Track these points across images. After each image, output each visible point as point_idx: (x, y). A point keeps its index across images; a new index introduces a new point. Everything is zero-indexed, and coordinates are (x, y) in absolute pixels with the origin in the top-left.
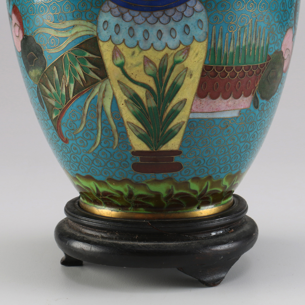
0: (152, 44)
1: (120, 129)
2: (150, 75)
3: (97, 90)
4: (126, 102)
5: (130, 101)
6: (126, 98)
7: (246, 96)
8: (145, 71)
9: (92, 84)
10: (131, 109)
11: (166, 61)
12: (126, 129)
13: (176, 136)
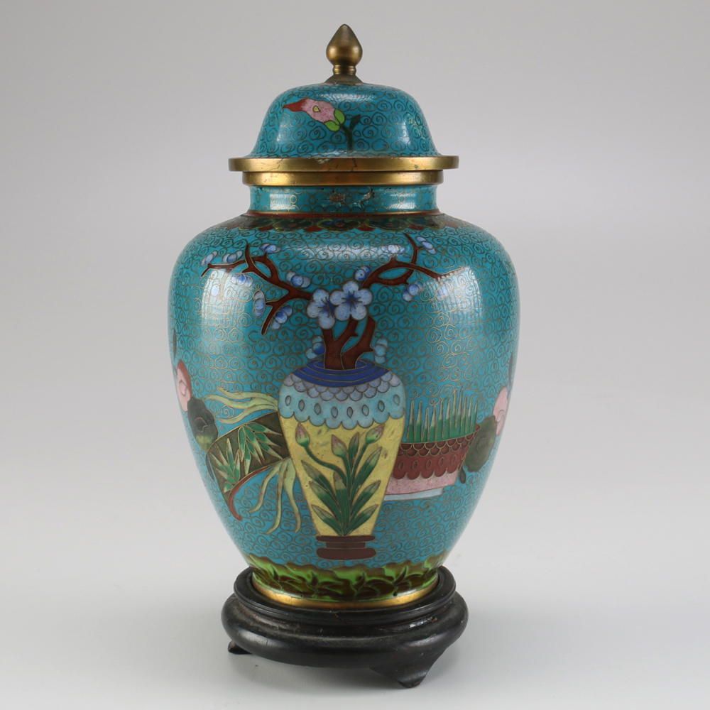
0: (341, 422)
1: (303, 512)
2: (338, 456)
3: (277, 469)
4: (310, 483)
5: (315, 482)
6: (311, 480)
7: (450, 472)
8: (333, 451)
9: (272, 462)
10: (317, 491)
11: (357, 440)
12: (310, 512)
13: (368, 521)
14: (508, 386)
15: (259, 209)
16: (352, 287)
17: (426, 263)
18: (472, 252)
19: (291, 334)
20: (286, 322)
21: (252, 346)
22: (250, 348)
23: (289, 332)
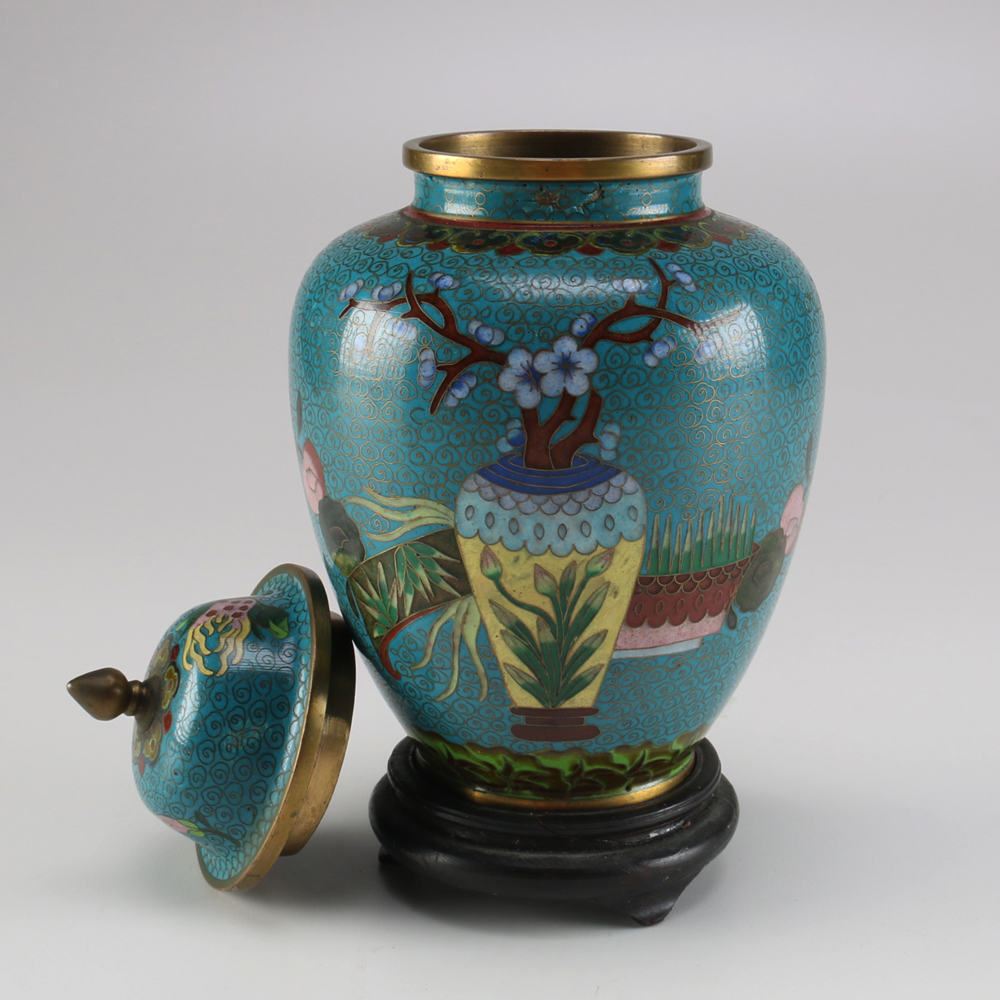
0: (549, 546)
1: (491, 674)
2: (544, 594)
3: (452, 611)
4: (502, 633)
5: (510, 632)
6: (503, 628)
7: (713, 615)
8: (536, 588)
9: (445, 600)
10: (512, 644)
11: (572, 572)
12: (502, 674)
13: (589, 687)
14: (805, 482)
15: (428, 208)
16: (568, 346)
17: (681, 307)
18: (751, 285)
19: (474, 415)
20: (467, 397)
21: (416, 431)
22: (413, 433)
23: (471, 412)
